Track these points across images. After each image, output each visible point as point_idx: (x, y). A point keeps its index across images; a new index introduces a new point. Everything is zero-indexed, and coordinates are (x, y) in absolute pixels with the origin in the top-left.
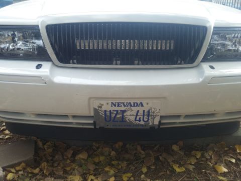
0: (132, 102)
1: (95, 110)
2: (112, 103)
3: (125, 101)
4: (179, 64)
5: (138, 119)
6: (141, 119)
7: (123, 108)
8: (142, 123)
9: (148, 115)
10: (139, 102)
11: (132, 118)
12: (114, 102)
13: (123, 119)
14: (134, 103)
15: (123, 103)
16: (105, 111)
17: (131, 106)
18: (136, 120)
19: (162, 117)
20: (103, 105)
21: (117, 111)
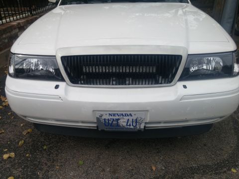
0: (124, 113)
1: (97, 118)
2: (110, 114)
3: (119, 113)
4: (160, 84)
5: (128, 124)
6: (131, 124)
7: (117, 117)
8: (132, 127)
9: (136, 122)
10: (129, 113)
11: (125, 124)
12: (111, 113)
13: (118, 125)
14: (125, 114)
15: (118, 114)
16: (105, 119)
17: (123, 116)
18: (127, 125)
19: (146, 123)
20: (102, 115)
21: (113, 119)
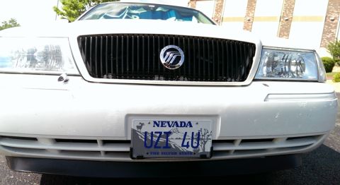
0: (179, 120)
1: (133, 132)
2: (155, 122)
3: (171, 120)
5: (185, 144)
6: (190, 144)
7: (167, 129)
8: (190, 149)
9: (198, 139)
10: (186, 120)
11: (179, 143)
12: (157, 120)
13: (167, 146)
14: (181, 122)
15: (168, 122)
16: (146, 133)
17: (177, 126)
18: (183, 145)
19: (214, 142)
20: (142, 124)
21: (160, 133)
